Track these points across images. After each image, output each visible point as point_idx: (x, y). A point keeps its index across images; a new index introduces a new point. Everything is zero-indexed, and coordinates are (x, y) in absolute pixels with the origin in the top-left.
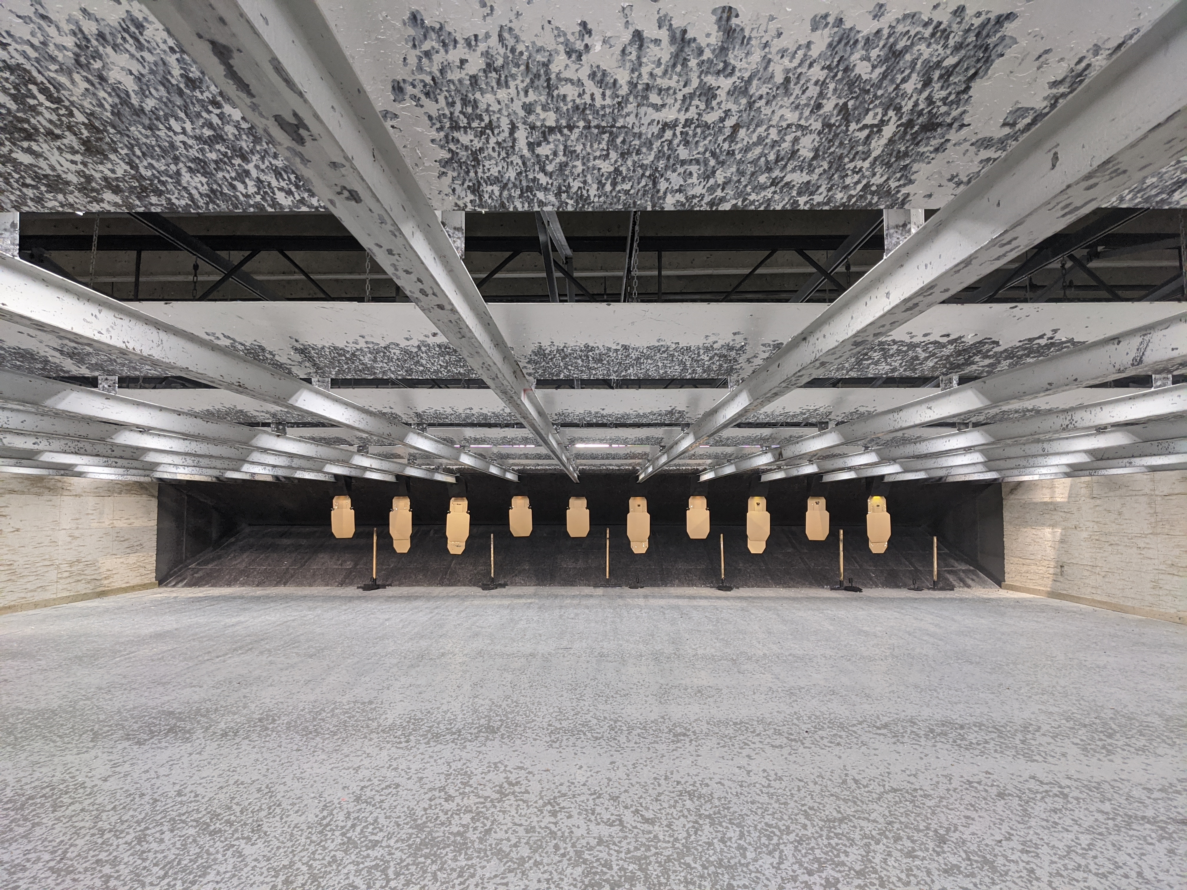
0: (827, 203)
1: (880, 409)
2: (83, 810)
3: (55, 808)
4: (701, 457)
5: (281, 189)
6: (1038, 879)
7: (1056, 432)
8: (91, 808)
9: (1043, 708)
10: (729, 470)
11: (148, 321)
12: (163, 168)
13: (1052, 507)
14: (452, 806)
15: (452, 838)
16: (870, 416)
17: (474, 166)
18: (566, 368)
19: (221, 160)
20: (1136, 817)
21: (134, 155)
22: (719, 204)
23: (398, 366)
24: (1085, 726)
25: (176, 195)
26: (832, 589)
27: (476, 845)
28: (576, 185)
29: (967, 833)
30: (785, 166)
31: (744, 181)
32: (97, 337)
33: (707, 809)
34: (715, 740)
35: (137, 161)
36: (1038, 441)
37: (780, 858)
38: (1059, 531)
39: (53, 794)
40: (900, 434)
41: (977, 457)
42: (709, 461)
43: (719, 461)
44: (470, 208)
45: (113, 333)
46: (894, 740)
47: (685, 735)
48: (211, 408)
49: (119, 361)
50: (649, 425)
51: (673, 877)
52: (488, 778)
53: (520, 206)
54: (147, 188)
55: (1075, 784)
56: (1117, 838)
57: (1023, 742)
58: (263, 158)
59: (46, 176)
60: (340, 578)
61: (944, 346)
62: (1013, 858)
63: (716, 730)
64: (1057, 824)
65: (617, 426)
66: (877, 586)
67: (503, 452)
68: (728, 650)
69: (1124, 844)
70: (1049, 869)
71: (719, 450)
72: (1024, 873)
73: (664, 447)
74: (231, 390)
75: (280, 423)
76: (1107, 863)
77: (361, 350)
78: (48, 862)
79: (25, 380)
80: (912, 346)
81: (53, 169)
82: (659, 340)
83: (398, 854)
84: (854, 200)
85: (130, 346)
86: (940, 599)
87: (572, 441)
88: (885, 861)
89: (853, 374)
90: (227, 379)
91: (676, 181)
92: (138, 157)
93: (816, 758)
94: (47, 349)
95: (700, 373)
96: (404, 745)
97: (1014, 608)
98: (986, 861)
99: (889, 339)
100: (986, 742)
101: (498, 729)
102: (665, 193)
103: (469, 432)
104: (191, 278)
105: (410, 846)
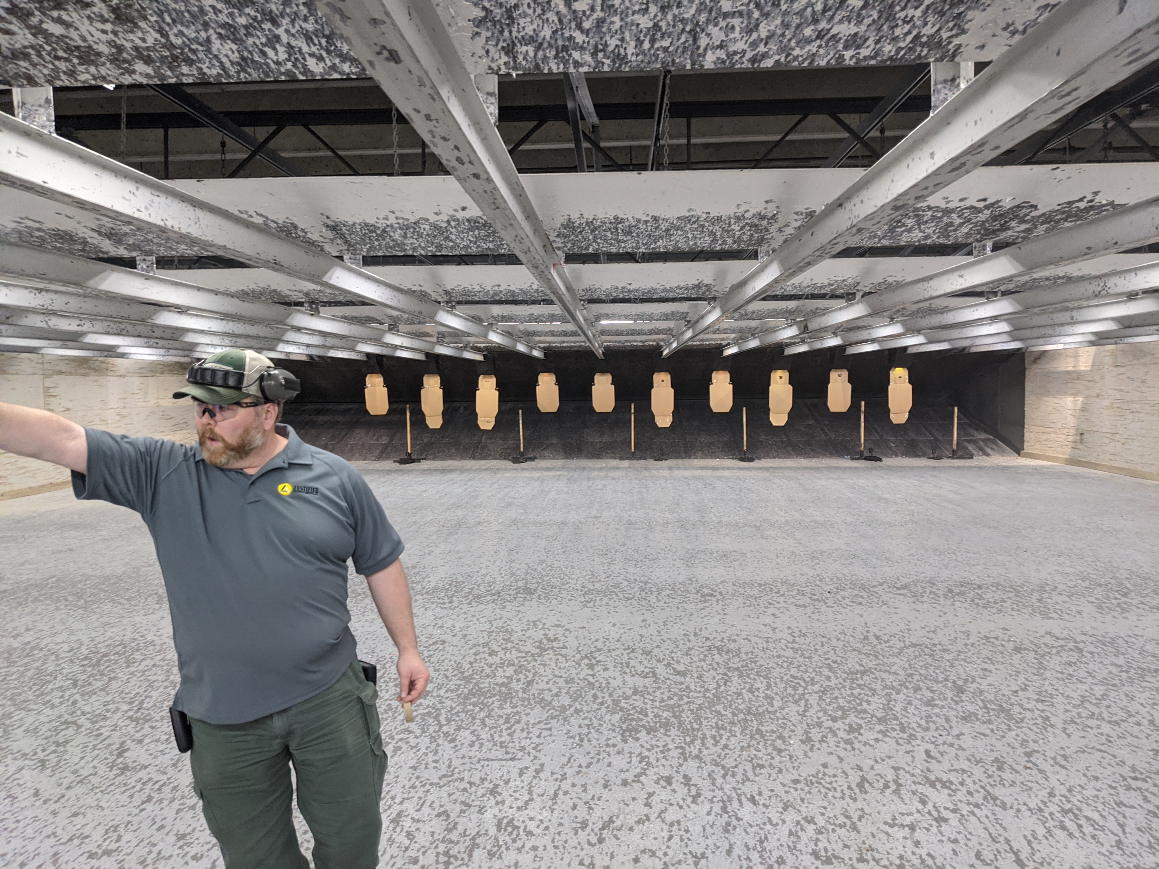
0: (873, 58)
1: (908, 279)
2: (154, 665)
3: (129, 664)
4: (726, 331)
5: (312, 55)
6: (1052, 726)
7: (1088, 299)
8: (162, 663)
9: (1060, 569)
10: (753, 344)
11: (184, 198)
12: (193, 35)
13: (1075, 375)
14: (496, 659)
15: (497, 689)
16: (898, 286)
17: (508, 25)
18: (595, 241)
19: (251, 24)
20: (1149, 670)
21: (164, 21)
22: (760, 61)
23: (428, 242)
24: (1100, 585)
25: (207, 64)
26: (852, 459)
27: (520, 694)
28: (613, 43)
29: (984, 684)
30: (832, 17)
31: (788, 34)
32: (137, 215)
33: (736, 662)
34: (741, 600)
35: (167, 29)
36: (1067, 309)
37: (806, 706)
38: (1080, 399)
39: (125, 652)
40: (926, 304)
41: (1004, 327)
42: (733, 336)
43: (743, 335)
44: (503, 70)
45: (152, 211)
46: (914, 599)
47: (711, 595)
48: (245, 288)
49: (155, 241)
50: (674, 300)
51: (704, 723)
52: (528, 634)
53: (555, 67)
54: (178, 57)
55: (1090, 639)
56: (1131, 689)
57: (1040, 600)
58: (293, 22)
59: (78, 48)
60: (377, 453)
61: (980, 211)
62: (1029, 706)
63: (742, 590)
64: (1072, 676)
65: (643, 301)
66: (896, 456)
67: (530, 329)
68: (751, 517)
69: (1137, 695)
70: (1063, 717)
71: (743, 324)
72: (1039, 721)
73: (689, 322)
74: (268, 268)
75: (313, 302)
76: (1120, 712)
77: (391, 226)
78: (126, 712)
79: (67, 261)
80: (947, 212)
81: (84, 39)
82: (689, 211)
83: (448, 703)
84: (902, 53)
85: (169, 224)
86: (959, 468)
87: (598, 318)
88: (905, 709)
89: (885, 242)
90: (263, 257)
91: (717, 34)
92: (168, 24)
93: (839, 616)
94: (85, 230)
95: (730, 245)
96: (447, 605)
97: (1032, 474)
98: (1002, 709)
99: (924, 204)
100: (1004, 601)
101: (535, 590)
102: (705, 50)
103: (496, 310)
104: (218, 157)
105: (459, 696)
